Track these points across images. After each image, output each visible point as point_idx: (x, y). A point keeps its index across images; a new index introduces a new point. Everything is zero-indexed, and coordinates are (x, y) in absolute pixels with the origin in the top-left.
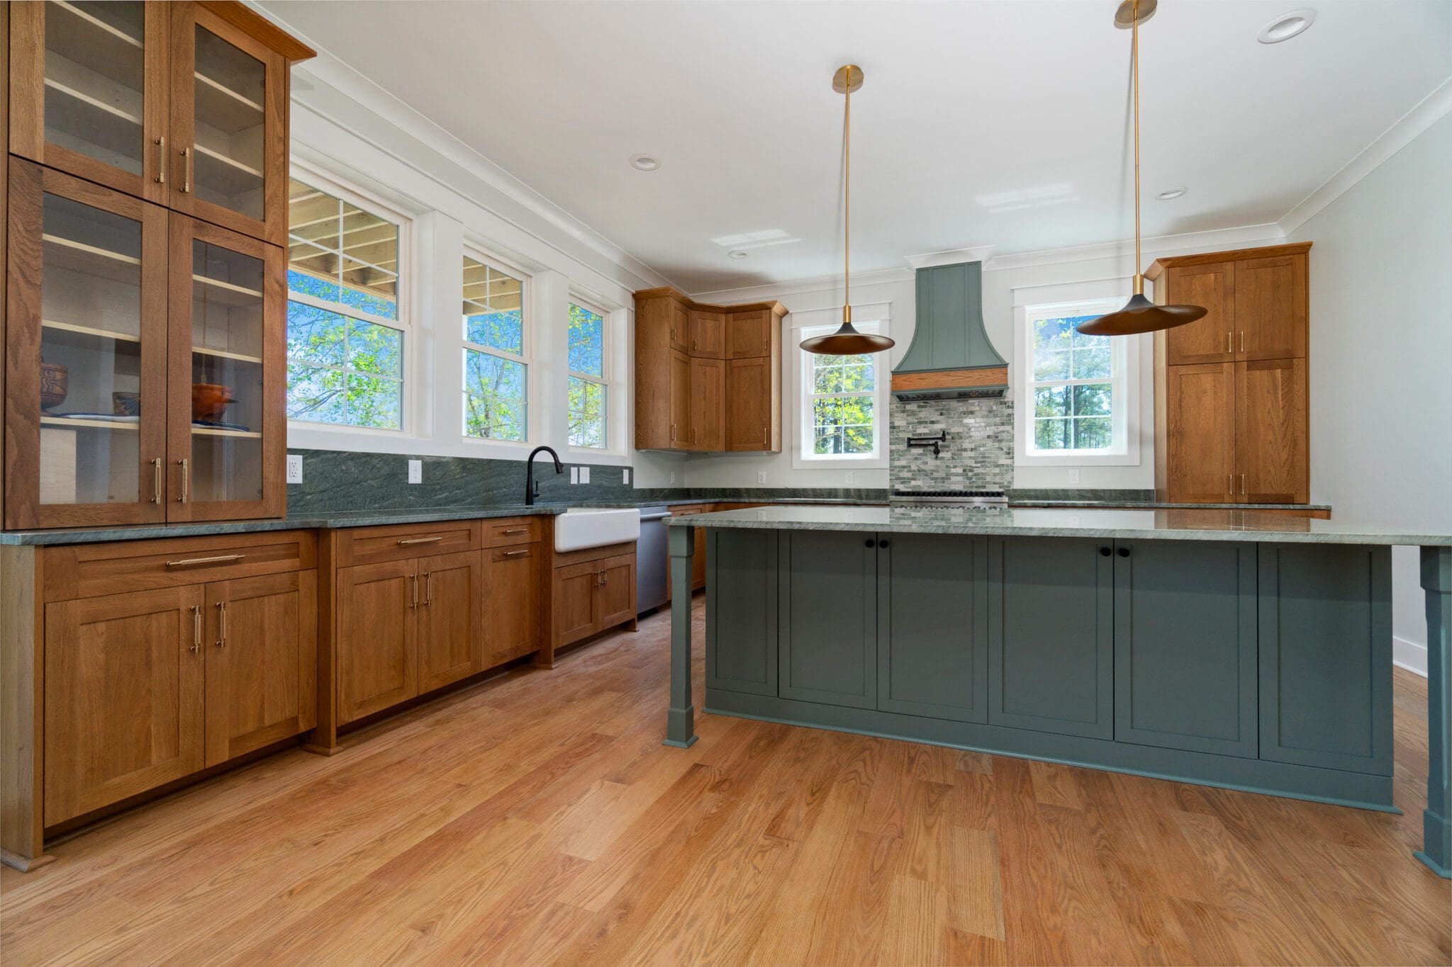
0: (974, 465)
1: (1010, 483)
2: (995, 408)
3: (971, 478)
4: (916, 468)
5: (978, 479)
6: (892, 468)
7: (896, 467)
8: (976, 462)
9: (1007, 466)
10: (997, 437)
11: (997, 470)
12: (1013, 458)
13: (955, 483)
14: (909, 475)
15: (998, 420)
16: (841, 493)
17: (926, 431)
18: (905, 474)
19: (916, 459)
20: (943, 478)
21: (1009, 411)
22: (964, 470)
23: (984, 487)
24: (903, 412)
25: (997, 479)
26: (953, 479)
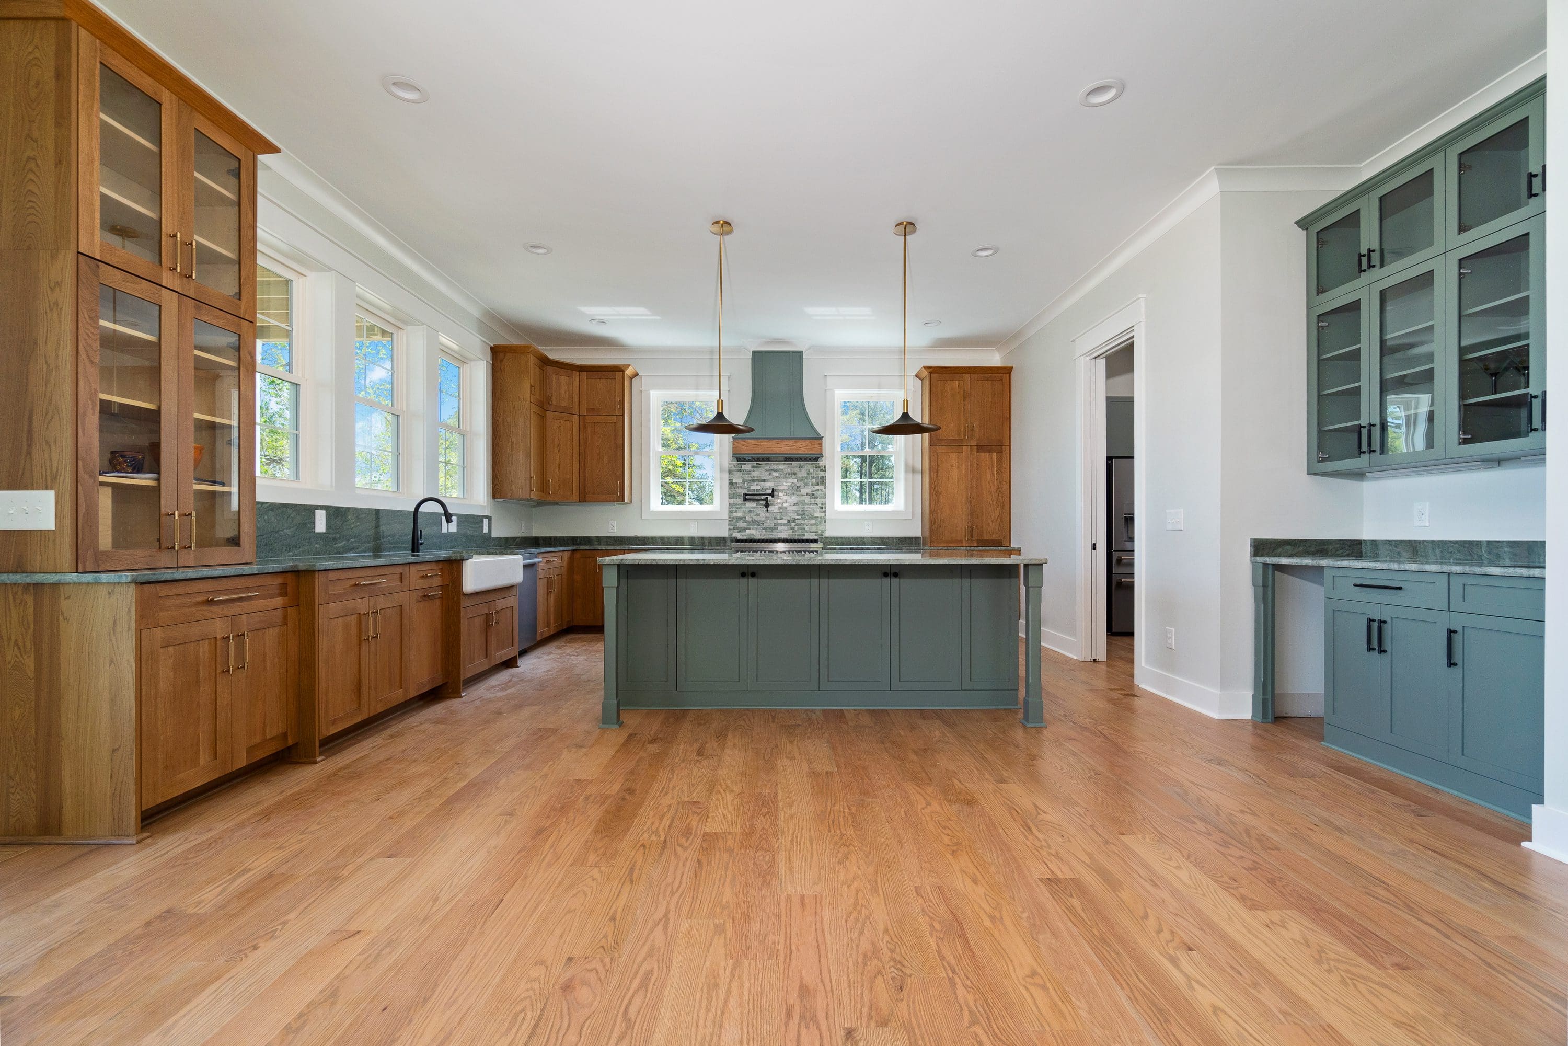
0: (797, 517)
1: (823, 532)
2: (812, 471)
3: (794, 528)
4: (750, 520)
5: (799, 528)
6: (731, 519)
7: (733, 518)
8: (797, 515)
9: (821, 518)
10: (813, 494)
11: (813, 522)
12: (825, 512)
13: (781, 532)
14: (745, 525)
15: (814, 481)
16: (686, 541)
17: (759, 488)
18: (741, 524)
19: (750, 511)
20: (772, 528)
21: (823, 474)
22: (789, 521)
23: (804, 535)
24: (740, 471)
25: (814, 529)
26: (780, 528)
